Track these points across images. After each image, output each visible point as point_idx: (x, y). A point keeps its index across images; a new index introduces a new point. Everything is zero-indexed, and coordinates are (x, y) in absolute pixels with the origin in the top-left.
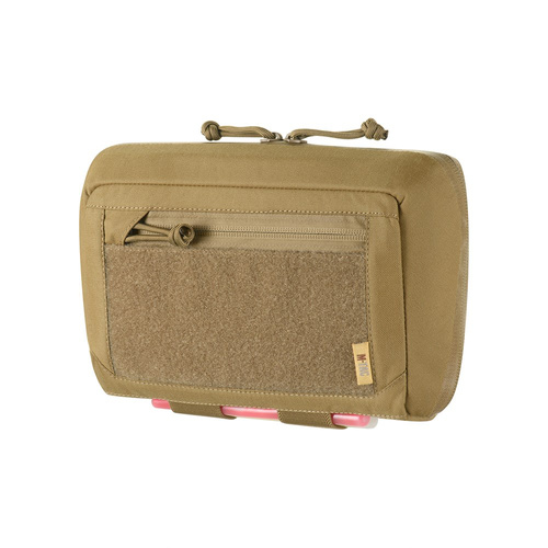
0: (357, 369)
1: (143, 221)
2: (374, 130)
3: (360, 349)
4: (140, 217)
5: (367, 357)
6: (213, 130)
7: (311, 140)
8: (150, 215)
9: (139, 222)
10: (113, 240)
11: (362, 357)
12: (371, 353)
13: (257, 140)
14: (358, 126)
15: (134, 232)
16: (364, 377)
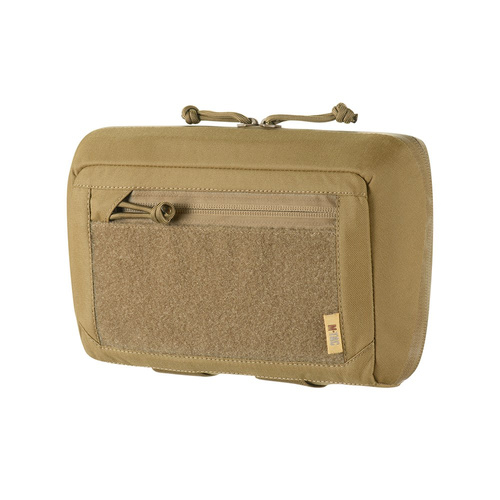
0: (328, 339)
1: (127, 199)
2: (345, 114)
3: (331, 320)
4: (124, 196)
5: (338, 327)
6: (193, 114)
7: (285, 125)
8: (133, 194)
9: (123, 201)
10: (98, 218)
11: (333, 328)
12: (341, 323)
13: (234, 125)
14: (329, 110)
15: (118, 210)
16: (334, 346)
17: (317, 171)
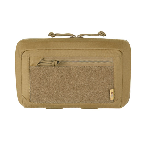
0: (111, 96)
1: (43, 59)
3: (112, 91)
4: (42, 58)
8: (45, 58)
9: (42, 60)
11: (112, 93)
17: (105, 50)
